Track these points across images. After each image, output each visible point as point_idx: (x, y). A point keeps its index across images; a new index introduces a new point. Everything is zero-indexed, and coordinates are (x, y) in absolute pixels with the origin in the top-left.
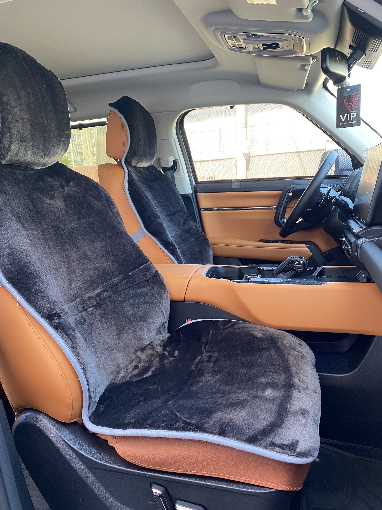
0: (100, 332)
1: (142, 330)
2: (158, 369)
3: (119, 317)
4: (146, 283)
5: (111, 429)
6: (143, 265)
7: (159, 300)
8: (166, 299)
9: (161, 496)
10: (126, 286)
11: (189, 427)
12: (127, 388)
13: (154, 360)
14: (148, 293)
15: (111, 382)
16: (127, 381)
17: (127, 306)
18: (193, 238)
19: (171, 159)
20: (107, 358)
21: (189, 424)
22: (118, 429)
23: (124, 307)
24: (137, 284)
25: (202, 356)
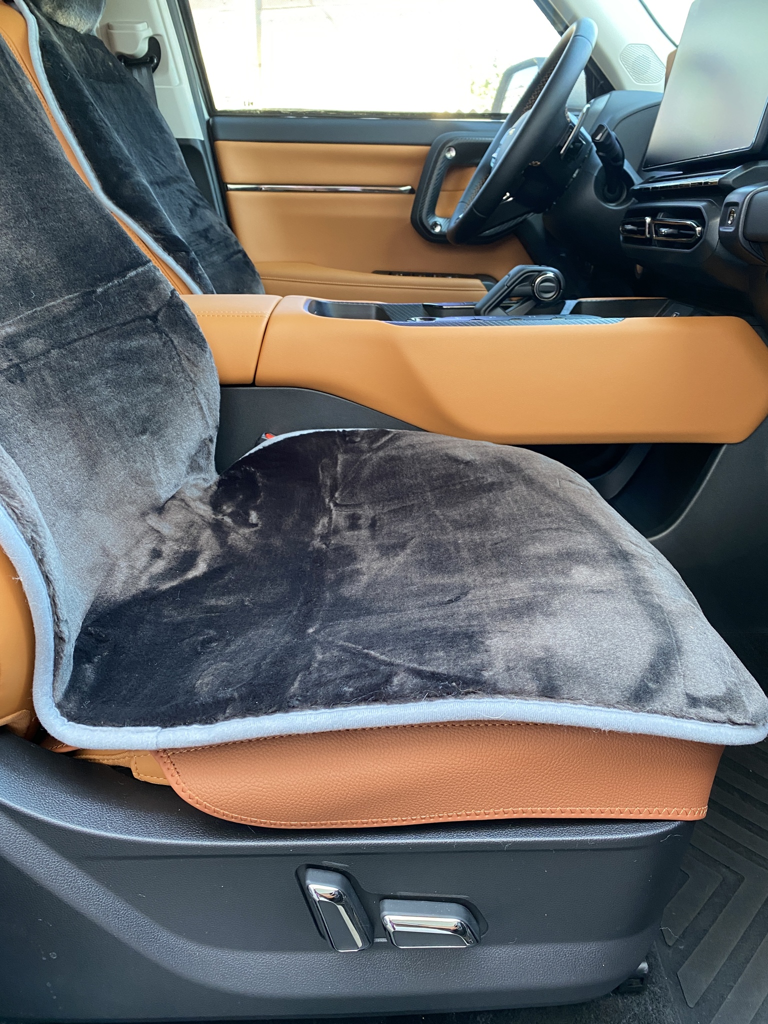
0: (36, 453)
1: (151, 458)
2: (219, 556)
3: (80, 416)
4: (149, 321)
5: (156, 731)
6: (135, 269)
7: (190, 373)
8: (208, 373)
9: (337, 899)
10: (90, 328)
11: (442, 685)
12: (148, 611)
13: (199, 537)
14: (158, 352)
15: (97, 598)
16: (144, 593)
17: (100, 385)
18: (217, 252)
19: (144, 32)
20: (69, 528)
21: (434, 676)
22: (184, 727)
23: (92, 390)
24: (124, 324)
25: (331, 518)
